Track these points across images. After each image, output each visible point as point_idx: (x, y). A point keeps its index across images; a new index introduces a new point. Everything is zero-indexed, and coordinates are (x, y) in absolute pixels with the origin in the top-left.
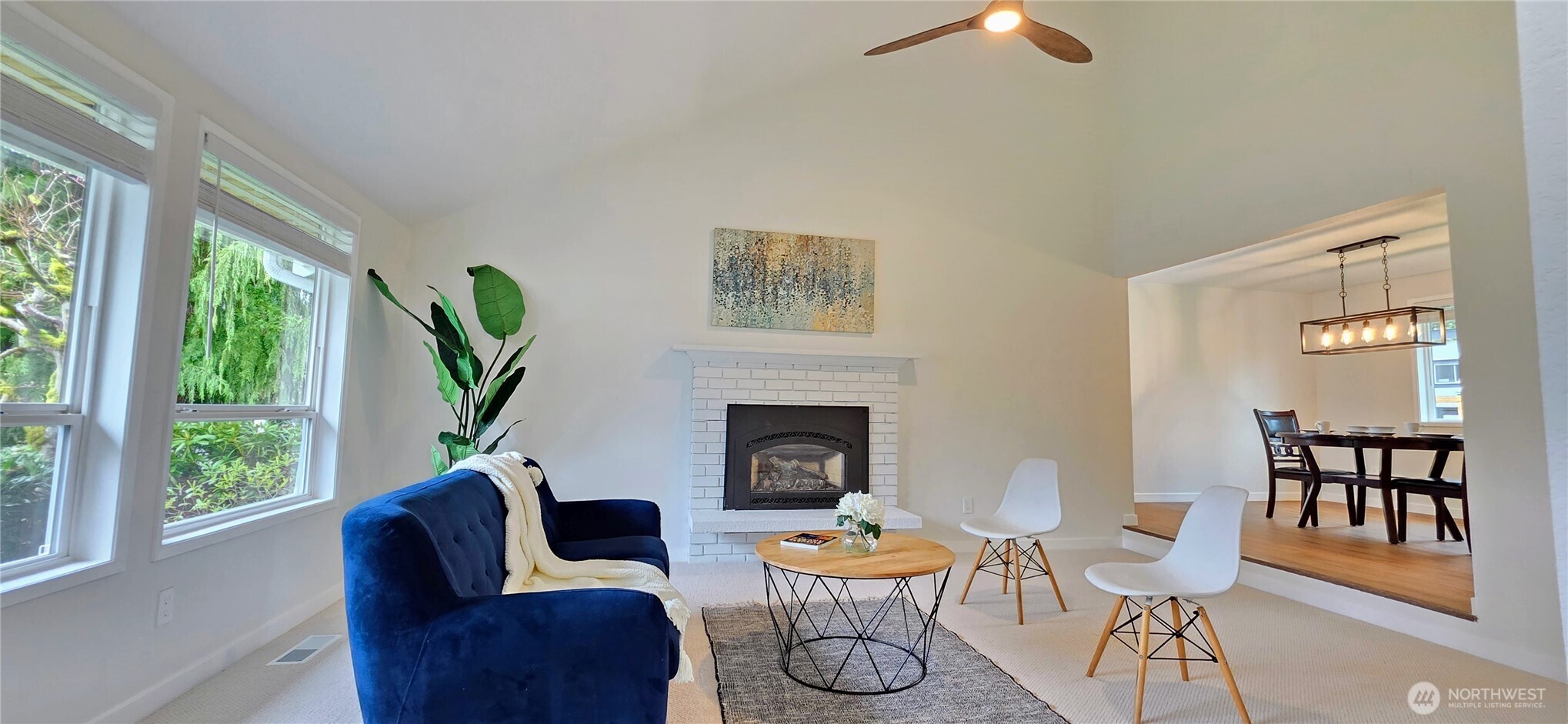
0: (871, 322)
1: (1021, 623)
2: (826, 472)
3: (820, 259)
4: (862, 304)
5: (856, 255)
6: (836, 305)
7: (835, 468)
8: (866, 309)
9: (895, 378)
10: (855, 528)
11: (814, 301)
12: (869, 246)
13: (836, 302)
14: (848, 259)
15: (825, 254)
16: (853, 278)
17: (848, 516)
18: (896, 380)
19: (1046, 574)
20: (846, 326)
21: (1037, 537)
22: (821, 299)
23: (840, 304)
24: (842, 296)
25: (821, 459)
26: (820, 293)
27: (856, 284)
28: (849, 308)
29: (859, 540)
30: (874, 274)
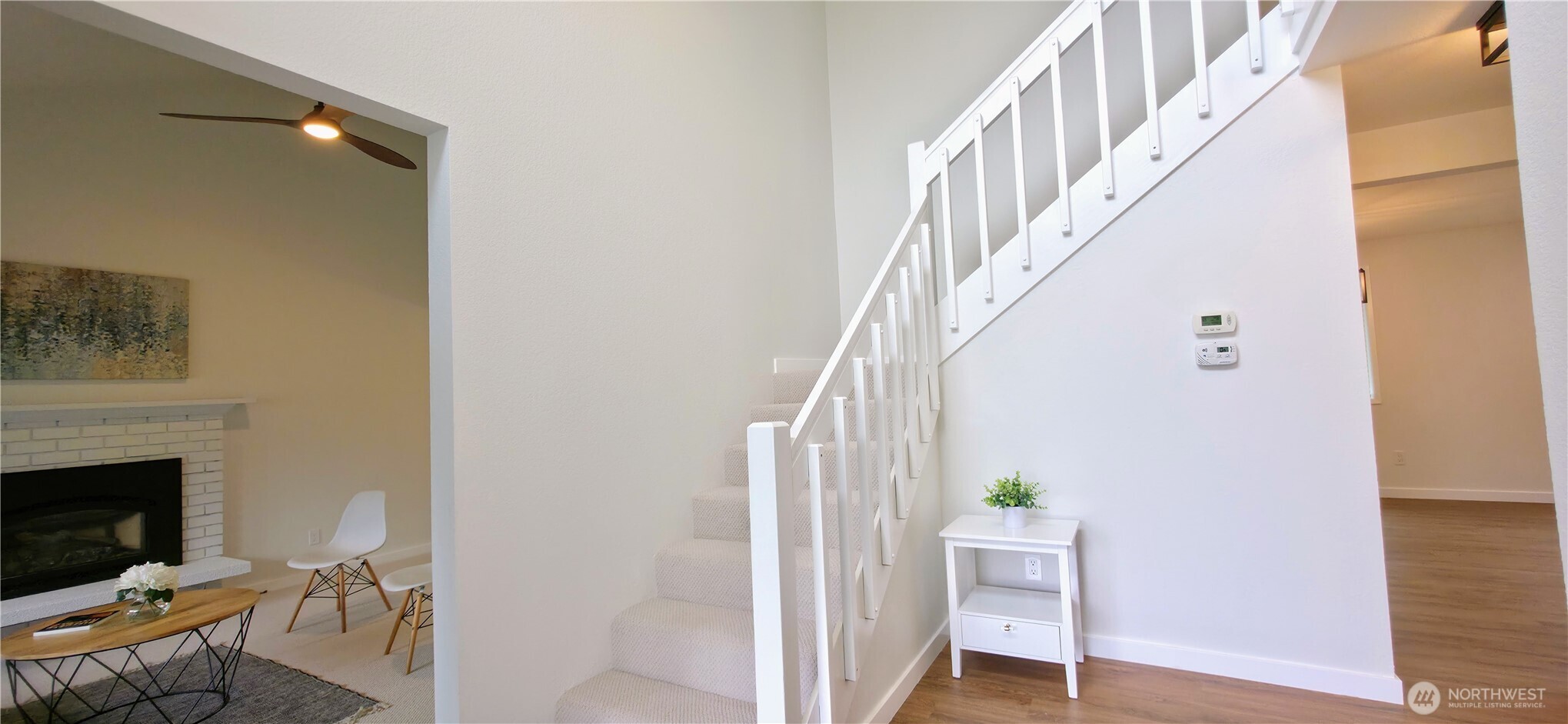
0: (184, 367)
1: (344, 631)
2: (117, 536)
3: (102, 298)
4: (170, 348)
5: (161, 294)
6: (129, 349)
7: (131, 532)
8: (175, 352)
9: (219, 424)
10: (141, 598)
11: (92, 346)
12: (181, 287)
13: (130, 346)
14: (148, 299)
15: (110, 292)
16: (157, 319)
17: (131, 589)
18: (222, 427)
19: (374, 585)
20: (146, 373)
21: (365, 557)
22: (105, 344)
23: (136, 348)
24: (139, 340)
25: (110, 524)
26: (103, 337)
27: (162, 325)
28: (150, 352)
29: (147, 608)
30: (188, 315)
